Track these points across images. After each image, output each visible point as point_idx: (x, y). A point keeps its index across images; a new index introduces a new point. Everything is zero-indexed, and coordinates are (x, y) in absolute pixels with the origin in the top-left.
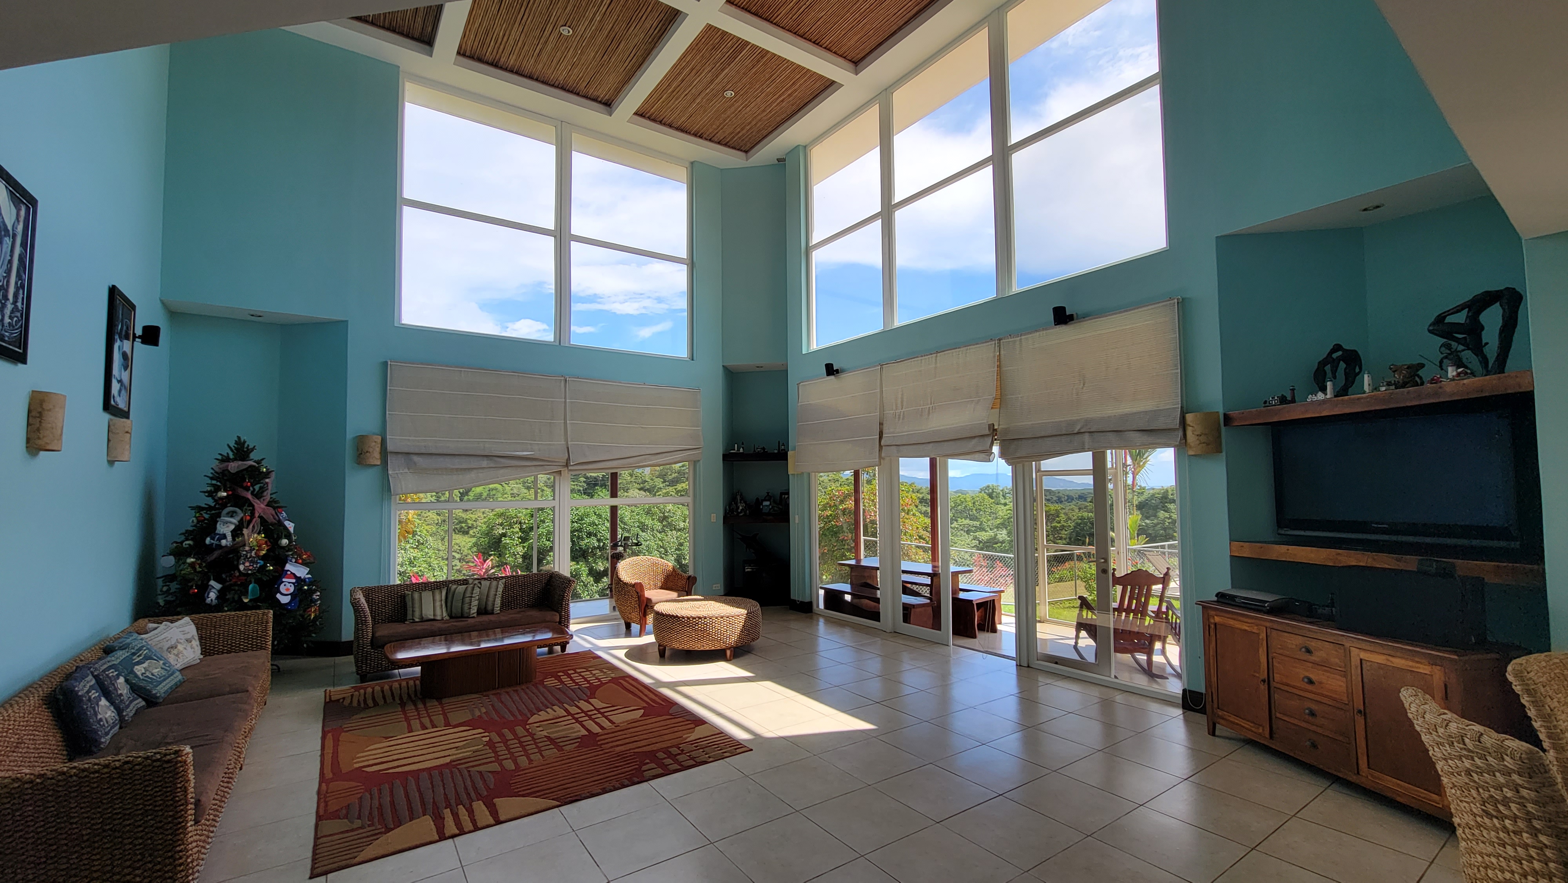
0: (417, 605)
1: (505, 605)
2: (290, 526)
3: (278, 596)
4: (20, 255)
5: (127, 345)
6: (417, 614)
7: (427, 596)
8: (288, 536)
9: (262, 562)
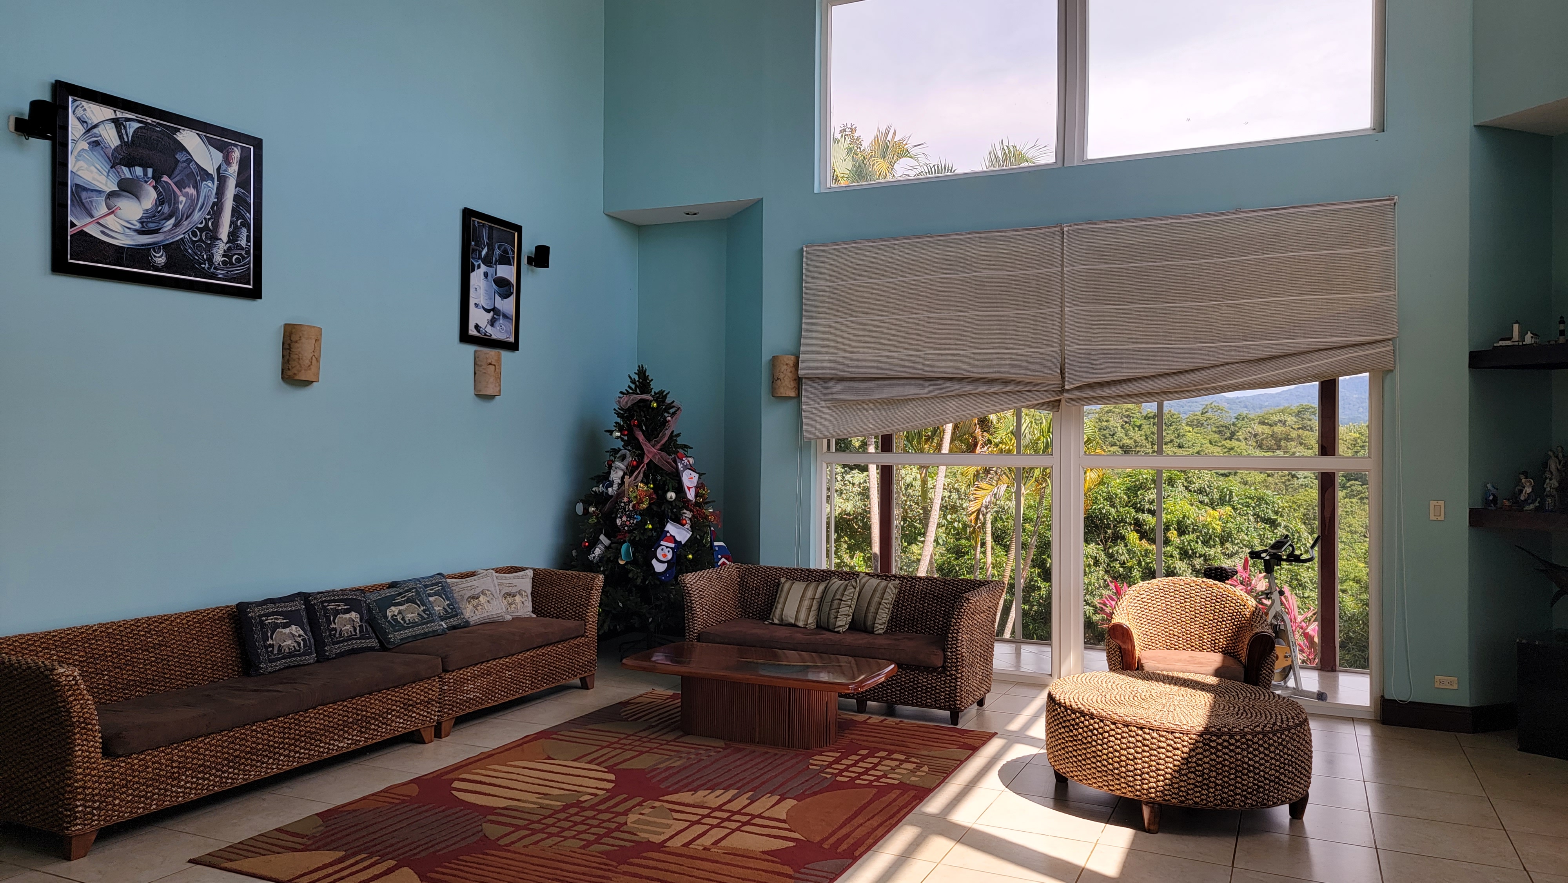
2: (689, 480)
3: (654, 562)
5: (506, 272)
7: (798, 588)
9: (639, 518)
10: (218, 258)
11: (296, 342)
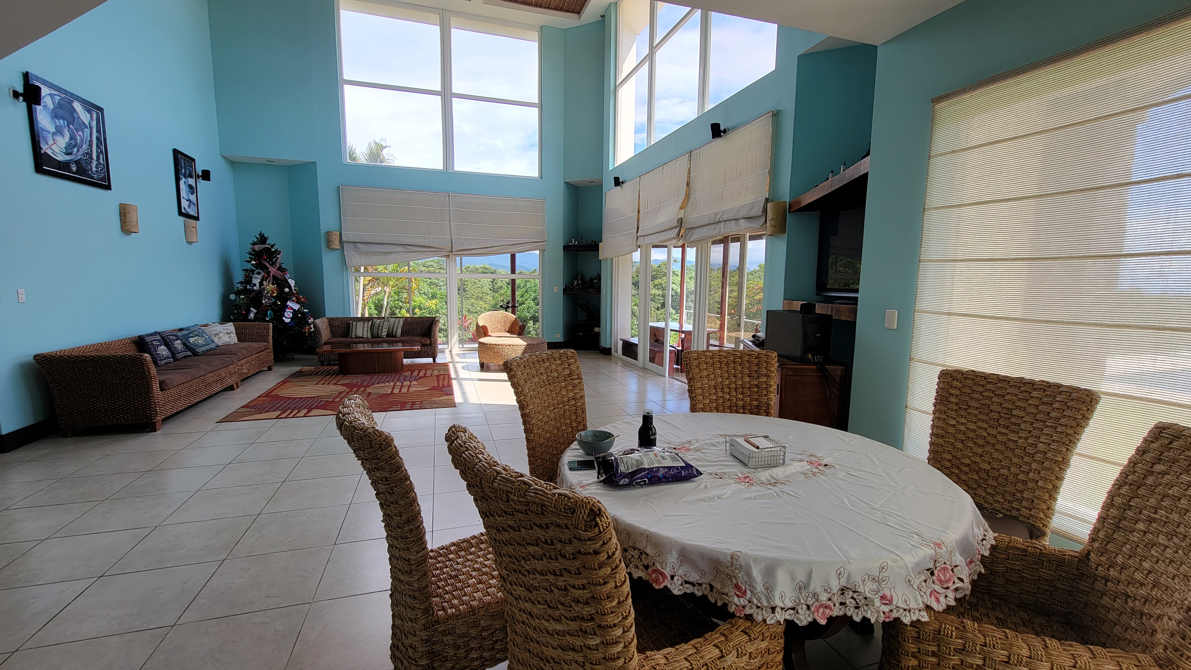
0: (354, 329)
1: (403, 334)
2: (292, 282)
3: (284, 318)
4: (97, 137)
5: (191, 181)
6: (354, 333)
7: (360, 324)
8: (289, 287)
9: (274, 300)
10: (94, 169)
11: (129, 213)
